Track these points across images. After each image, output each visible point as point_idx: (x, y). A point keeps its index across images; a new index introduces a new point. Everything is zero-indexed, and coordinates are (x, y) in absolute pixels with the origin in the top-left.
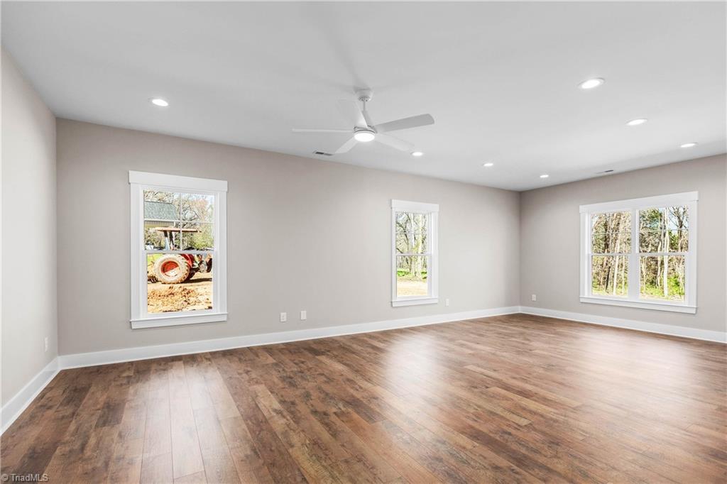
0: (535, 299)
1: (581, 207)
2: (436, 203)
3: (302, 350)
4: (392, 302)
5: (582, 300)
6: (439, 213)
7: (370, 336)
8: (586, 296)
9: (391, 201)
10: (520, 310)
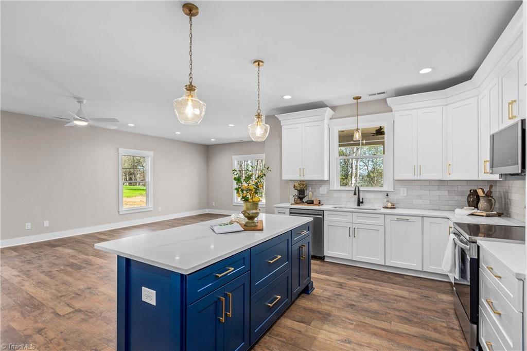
0: (214, 205)
1: (233, 156)
2: (152, 151)
3: (43, 246)
4: (119, 212)
5: (234, 204)
6: (153, 157)
7: (101, 233)
8: (235, 202)
9: (118, 149)
10: (207, 211)
